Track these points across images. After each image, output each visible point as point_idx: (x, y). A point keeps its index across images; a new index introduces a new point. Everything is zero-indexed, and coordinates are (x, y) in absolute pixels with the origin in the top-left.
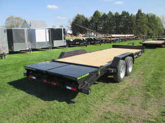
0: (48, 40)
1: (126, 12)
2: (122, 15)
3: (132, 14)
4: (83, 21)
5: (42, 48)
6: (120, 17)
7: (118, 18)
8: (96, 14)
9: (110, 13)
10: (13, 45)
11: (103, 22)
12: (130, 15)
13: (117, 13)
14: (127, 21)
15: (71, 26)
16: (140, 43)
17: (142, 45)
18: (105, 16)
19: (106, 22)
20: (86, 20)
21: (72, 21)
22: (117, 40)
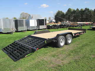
0: (36, 25)
1: (88, 8)
2: (85, 10)
3: (91, 10)
4: (61, 15)
5: (33, 30)
6: (84, 11)
7: (82, 12)
8: (69, 10)
9: (78, 9)
10: (18, 28)
11: (73, 15)
12: (90, 10)
13: (82, 9)
14: (88, 14)
15: (54, 18)
16: (90, 27)
17: (91, 28)
18: (74, 11)
19: (75, 15)
20: (63, 14)
21: (55, 14)
22: (78, 25)
